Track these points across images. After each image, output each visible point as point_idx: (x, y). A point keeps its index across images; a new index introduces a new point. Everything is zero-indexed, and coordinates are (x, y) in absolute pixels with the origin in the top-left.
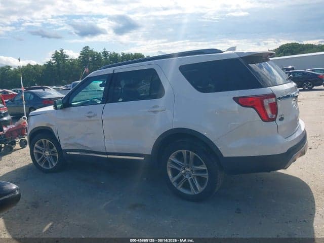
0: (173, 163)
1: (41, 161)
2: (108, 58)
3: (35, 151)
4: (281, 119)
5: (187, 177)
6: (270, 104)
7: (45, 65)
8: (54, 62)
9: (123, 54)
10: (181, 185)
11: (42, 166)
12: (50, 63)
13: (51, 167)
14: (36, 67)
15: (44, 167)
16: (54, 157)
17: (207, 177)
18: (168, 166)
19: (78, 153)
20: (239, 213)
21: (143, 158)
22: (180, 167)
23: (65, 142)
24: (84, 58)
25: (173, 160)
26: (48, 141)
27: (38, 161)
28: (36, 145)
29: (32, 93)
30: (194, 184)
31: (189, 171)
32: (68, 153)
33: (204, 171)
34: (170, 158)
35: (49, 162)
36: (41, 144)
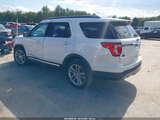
0: (71, 70)
1: (18, 60)
2: (69, 12)
3: (16, 55)
4: (123, 56)
5: (77, 77)
6: (117, 48)
7: (38, 13)
8: (42, 11)
9: (76, 11)
10: (74, 80)
11: (18, 62)
12: (40, 12)
13: (22, 63)
14: (33, 13)
15: (19, 63)
16: (24, 59)
17: (85, 79)
18: (69, 71)
19: (33, 59)
20: (96, 97)
21: (59, 66)
22: (74, 72)
23: (28, 53)
24: (57, 11)
25: (71, 68)
26: (21, 51)
27: (17, 60)
28: (16, 52)
29: (26, 27)
30: (79, 81)
31: (77, 75)
32: (29, 58)
33: (83, 75)
34: (70, 67)
35: (21, 61)
36: (18, 52)
